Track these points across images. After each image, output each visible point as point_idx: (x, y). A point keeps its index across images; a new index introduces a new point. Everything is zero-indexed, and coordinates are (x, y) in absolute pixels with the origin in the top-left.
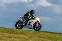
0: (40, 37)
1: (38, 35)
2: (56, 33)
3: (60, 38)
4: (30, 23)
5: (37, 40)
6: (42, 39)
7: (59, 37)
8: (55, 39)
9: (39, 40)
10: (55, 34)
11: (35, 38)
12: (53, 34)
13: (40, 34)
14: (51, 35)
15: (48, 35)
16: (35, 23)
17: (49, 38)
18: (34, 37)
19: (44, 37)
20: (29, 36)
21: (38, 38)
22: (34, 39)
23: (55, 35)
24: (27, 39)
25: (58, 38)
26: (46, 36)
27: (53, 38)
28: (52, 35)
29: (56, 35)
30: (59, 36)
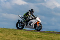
0: (16, 35)
1: (14, 33)
3: (35, 35)
4: (31, 23)
5: (13, 37)
6: (18, 37)
8: (30, 36)
9: (15, 38)
10: (30, 32)
11: (12, 36)
12: (28, 31)
13: (16, 32)
14: (26, 33)
15: (23, 33)
16: (36, 23)
17: (25, 36)
18: (10, 35)
19: (20, 34)
20: (5, 34)
21: (14, 35)
22: (10, 37)
24: (3, 37)
25: (33, 36)
26: (22, 34)
27: (29, 36)
29: (32, 32)
30: (34, 33)
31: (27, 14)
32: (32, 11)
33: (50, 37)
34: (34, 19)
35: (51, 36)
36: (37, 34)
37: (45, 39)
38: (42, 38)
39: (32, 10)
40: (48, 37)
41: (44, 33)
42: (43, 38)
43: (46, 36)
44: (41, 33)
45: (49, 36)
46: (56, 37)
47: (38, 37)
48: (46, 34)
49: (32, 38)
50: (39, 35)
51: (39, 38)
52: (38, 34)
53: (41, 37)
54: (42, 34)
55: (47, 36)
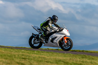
2: (12, 48)
3: (18, 55)
7: (16, 53)
23: (10, 51)
27: (8, 56)
28: (5, 50)
29: (12, 50)
31: (46, 24)
32: (54, 19)
33: (41, 58)
34: (58, 32)
35: (43, 56)
36: (21, 53)
37: (35, 61)
38: (29, 59)
39: (54, 16)
40: (39, 57)
41: (31, 52)
42: (31, 59)
43: (35, 55)
44: (28, 51)
45: (41, 56)
46: (52, 57)
47: (23, 58)
48: (35, 52)
49: (13, 59)
50: (24, 54)
51: (25, 59)
52: (23, 52)
53: (27, 57)
54: (28, 53)
55: (37, 56)
